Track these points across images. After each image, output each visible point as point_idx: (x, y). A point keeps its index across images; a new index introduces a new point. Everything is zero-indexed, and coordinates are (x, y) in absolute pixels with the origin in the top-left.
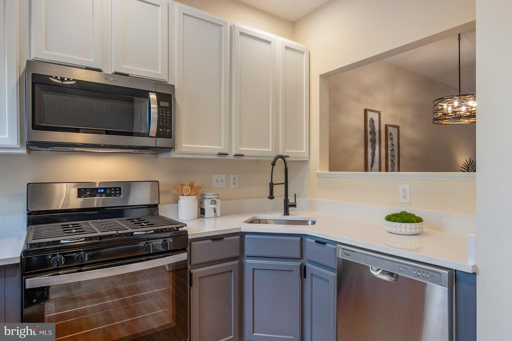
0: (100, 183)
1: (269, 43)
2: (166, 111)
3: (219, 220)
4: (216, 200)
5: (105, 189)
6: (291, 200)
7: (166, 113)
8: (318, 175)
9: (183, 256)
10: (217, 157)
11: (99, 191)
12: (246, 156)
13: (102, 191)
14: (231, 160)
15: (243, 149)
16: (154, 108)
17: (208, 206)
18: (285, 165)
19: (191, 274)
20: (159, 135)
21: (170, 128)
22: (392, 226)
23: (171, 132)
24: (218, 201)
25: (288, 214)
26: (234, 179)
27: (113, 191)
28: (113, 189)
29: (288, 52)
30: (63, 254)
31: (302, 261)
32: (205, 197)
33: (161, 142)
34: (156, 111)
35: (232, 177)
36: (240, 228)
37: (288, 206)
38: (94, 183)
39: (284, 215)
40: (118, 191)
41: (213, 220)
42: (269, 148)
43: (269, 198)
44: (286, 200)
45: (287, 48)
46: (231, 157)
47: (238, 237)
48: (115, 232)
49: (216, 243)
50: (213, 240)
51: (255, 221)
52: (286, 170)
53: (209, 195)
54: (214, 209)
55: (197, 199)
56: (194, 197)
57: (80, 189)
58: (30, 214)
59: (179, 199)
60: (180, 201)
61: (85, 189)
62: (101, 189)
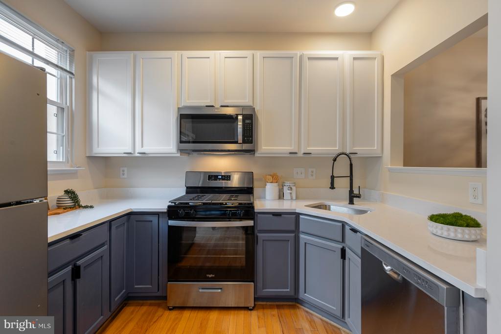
0: (224, 172)
1: (336, 59)
2: (249, 126)
3: (294, 203)
4: (292, 187)
5: (222, 176)
6: (356, 192)
7: (249, 127)
8: (390, 170)
9: (250, 223)
10: (289, 155)
12: (314, 154)
13: (220, 177)
14: (300, 157)
15: (310, 149)
16: (240, 125)
17: (286, 191)
18: (350, 160)
19: (257, 236)
20: (244, 142)
21: (252, 137)
22: (433, 227)
23: (252, 140)
24: (294, 188)
25: (353, 204)
26: (312, 172)
28: (226, 176)
29: (357, 62)
30: (184, 210)
31: (344, 245)
32: (285, 184)
33: (246, 146)
34: (241, 126)
35: (310, 170)
36: (295, 210)
37: (352, 197)
38: (221, 173)
39: (349, 204)
41: (289, 202)
42: (336, 147)
43: (330, 188)
44: (351, 191)
45: (355, 59)
46: (300, 154)
47: (294, 216)
48: (210, 202)
49: (275, 218)
50: (273, 215)
51: (322, 207)
52: (351, 165)
53: (287, 183)
54: (291, 193)
55: (279, 185)
56: (276, 184)
57: (209, 176)
58: (187, 188)
59: (266, 185)
60: (266, 187)
61: (212, 176)
62: (220, 176)
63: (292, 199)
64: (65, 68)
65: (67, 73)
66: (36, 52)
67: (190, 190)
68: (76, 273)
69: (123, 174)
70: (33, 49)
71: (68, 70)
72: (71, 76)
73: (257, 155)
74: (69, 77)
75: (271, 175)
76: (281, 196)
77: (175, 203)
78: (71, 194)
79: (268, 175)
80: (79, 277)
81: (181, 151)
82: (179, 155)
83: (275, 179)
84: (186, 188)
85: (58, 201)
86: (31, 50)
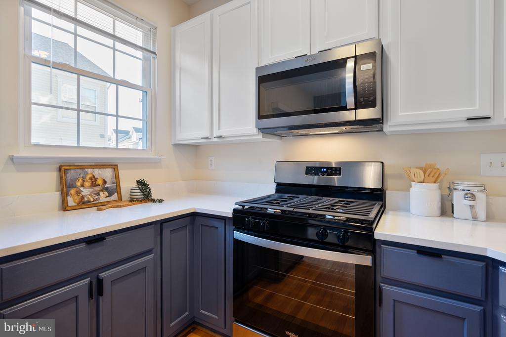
4: (475, 193)
5: (327, 168)
9: (364, 260)
11: (322, 170)
13: (325, 170)
16: (349, 78)
17: (460, 202)
19: (380, 289)
20: (358, 106)
21: (374, 94)
23: (374, 101)
24: (480, 196)
27: (333, 170)
28: (334, 169)
32: (456, 187)
33: (364, 114)
34: (352, 80)
36: (485, 249)
40: (338, 171)
46: (501, 121)
47: (481, 264)
50: (419, 252)
53: (462, 185)
54: (472, 207)
55: (440, 188)
56: (435, 186)
57: (307, 168)
58: (278, 184)
59: (411, 186)
60: (411, 189)
61: (311, 167)
62: (324, 168)
63: (475, 218)
64: (149, 48)
65: (151, 54)
66: (117, 34)
67: (282, 188)
68: (97, 289)
69: (211, 165)
70: (114, 31)
71: (151, 50)
72: (155, 56)
73: (387, 128)
74: (152, 57)
75: (421, 168)
76: (446, 210)
77: (243, 206)
78: (142, 185)
79: (417, 168)
80: (102, 295)
81: (262, 130)
82: (261, 137)
83: (431, 175)
84: (276, 184)
85: (131, 192)
86: (112, 33)
